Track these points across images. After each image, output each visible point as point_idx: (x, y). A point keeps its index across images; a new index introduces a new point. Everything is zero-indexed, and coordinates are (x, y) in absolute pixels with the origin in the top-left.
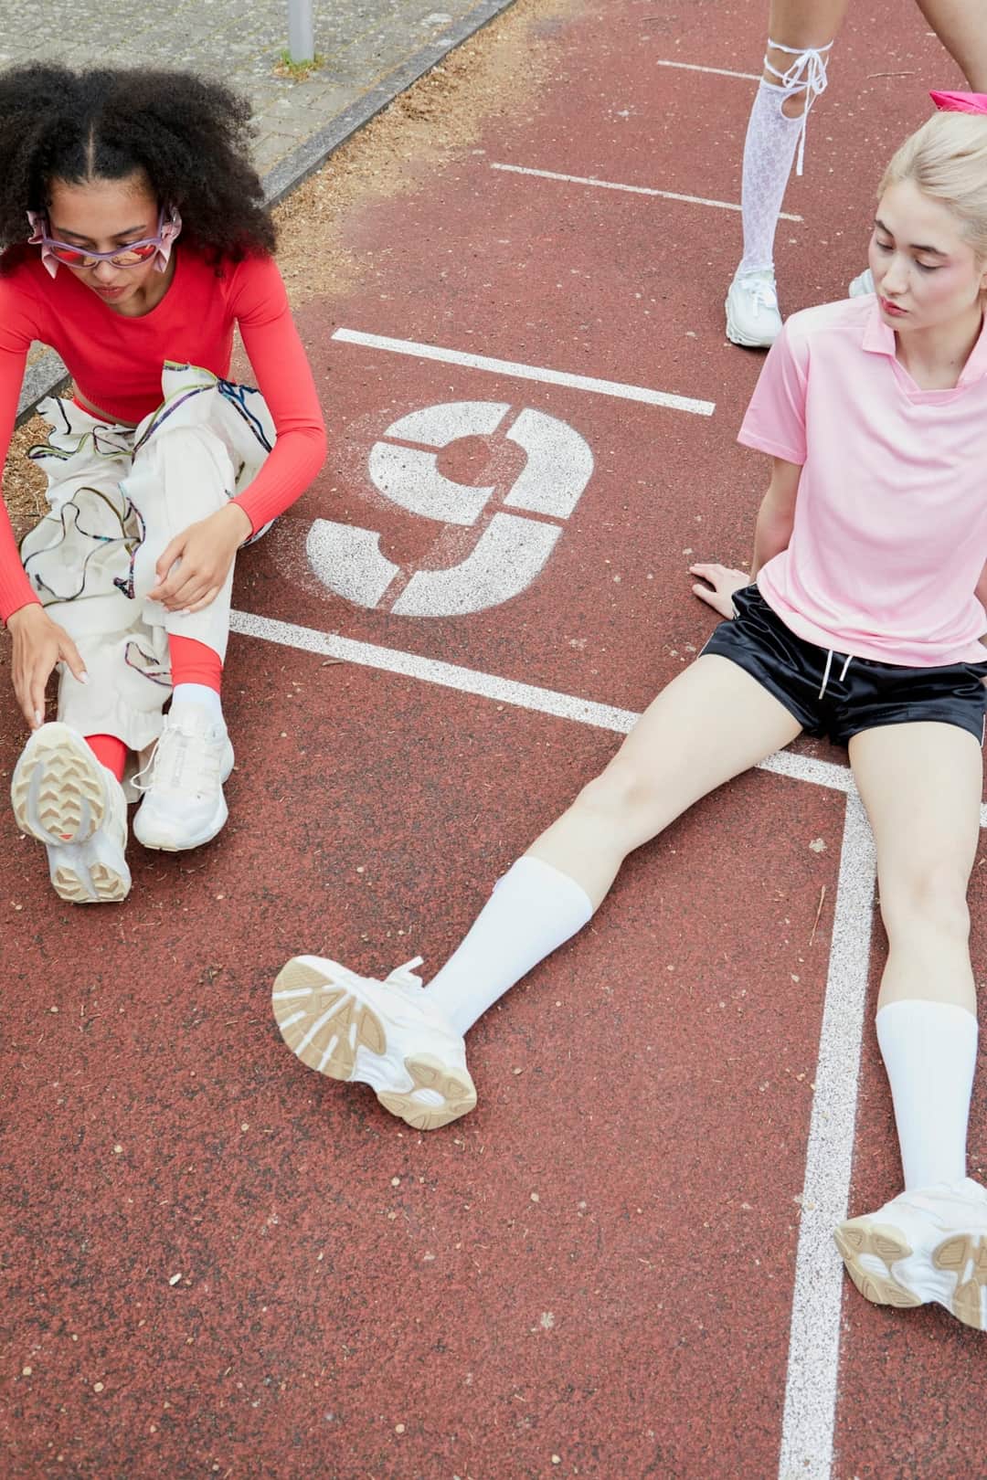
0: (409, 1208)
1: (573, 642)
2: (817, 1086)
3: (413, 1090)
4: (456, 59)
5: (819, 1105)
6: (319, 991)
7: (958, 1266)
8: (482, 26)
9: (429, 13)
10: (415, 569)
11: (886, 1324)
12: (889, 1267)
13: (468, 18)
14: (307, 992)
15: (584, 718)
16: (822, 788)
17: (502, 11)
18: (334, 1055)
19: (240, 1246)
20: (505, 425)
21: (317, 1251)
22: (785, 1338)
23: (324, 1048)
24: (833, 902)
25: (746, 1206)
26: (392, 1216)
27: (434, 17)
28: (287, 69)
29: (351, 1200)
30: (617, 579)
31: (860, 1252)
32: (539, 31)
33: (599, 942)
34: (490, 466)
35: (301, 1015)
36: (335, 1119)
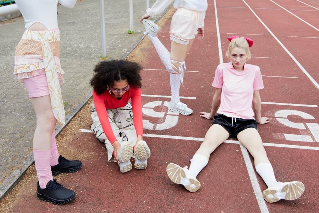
0: (194, 202)
1: (187, 130)
2: (251, 179)
3: (191, 184)
4: (131, 55)
5: (252, 181)
6: (174, 168)
7: (286, 190)
8: (133, 50)
9: (123, 48)
10: (157, 124)
11: (273, 205)
12: (274, 195)
13: (130, 49)
14: (172, 168)
15: (193, 140)
16: (235, 144)
17: (135, 48)
18: (177, 179)
19: (170, 211)
20: (163, 104)
21: (183, 209)
22: (259, 209)
23: (176, 178)
24: (243, 157)
25: (246, 195)
26: (193, 203)
27: (124, 49)
28: (102, 58)
29: (185, 202)
30: (190, 122)
31: (268, 194)
32: (142, 50)
33: (209, 166)
34: (163, 109)
35: (172, 173)
36: (178, 193)
